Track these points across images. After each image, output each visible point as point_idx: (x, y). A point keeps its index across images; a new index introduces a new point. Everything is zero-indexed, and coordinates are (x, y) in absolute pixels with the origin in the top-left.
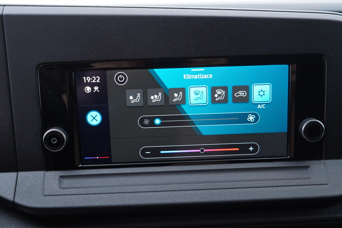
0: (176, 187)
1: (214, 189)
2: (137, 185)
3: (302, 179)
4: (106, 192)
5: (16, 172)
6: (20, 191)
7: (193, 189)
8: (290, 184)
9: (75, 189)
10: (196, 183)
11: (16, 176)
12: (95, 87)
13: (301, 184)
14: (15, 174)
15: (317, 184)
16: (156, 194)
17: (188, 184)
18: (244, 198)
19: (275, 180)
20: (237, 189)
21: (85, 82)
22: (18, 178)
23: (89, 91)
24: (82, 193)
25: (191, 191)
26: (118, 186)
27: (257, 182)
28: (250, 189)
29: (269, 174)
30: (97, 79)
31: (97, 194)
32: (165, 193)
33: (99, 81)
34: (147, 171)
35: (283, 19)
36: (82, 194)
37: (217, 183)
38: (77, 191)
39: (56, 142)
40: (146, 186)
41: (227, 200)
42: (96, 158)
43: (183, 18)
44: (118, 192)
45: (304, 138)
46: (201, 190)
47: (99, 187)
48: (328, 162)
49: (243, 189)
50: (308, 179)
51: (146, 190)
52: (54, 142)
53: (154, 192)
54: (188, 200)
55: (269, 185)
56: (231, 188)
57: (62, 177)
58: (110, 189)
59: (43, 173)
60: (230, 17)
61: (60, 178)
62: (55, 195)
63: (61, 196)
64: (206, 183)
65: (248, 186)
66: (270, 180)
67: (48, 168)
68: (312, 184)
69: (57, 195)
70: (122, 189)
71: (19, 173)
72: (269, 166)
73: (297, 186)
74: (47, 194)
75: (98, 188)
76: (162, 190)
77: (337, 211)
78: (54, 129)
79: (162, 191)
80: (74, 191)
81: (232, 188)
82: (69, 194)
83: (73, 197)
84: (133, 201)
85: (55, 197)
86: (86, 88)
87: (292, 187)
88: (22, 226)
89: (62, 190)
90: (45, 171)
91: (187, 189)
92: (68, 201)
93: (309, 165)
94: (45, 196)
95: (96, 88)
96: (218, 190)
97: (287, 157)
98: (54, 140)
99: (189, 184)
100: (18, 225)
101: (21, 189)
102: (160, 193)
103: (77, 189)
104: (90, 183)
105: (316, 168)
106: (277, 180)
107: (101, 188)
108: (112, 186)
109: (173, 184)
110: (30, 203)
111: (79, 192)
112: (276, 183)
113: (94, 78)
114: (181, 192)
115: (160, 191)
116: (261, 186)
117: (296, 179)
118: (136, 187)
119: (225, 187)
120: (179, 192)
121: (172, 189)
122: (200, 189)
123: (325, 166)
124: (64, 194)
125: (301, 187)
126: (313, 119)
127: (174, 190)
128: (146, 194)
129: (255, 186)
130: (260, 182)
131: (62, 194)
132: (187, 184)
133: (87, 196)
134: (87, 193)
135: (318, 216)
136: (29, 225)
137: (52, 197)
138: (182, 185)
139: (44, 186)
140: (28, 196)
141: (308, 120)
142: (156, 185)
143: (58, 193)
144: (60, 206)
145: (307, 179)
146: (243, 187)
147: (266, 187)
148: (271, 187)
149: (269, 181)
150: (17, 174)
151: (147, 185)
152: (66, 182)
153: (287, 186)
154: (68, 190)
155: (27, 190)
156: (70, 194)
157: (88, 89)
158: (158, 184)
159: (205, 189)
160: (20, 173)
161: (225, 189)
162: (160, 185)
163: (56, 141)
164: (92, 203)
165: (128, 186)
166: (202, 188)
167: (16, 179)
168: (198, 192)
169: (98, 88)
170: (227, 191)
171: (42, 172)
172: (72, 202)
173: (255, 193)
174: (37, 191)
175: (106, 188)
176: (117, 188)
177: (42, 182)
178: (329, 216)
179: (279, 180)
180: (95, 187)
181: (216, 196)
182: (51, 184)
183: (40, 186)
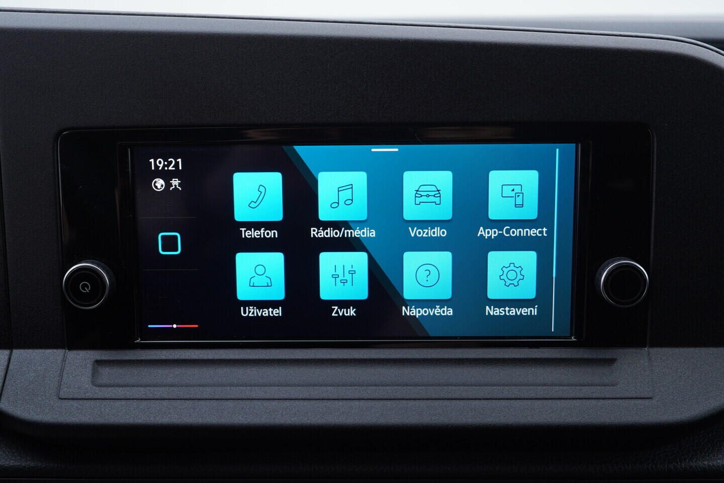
0: (331, 392)
1: (410, 399)
2: (251, 386)
3: (599, 385)
4: (185, 397)
5: (9, 349)
6: (13, 388)
7: (367, 396)
8: (572, 396)
9: (124, 388)
10: (373, 386)
11: (7, 357)
12: (173, 179)
13: (594, 396)
14: (7, 352)
15: (630, 396)
16: (288, 405)
17: (356, 387)
18: (470, 420)
19: (540, 385)
20: (458, 402)
21: (153, 168)
22: (11, 361)
24: (137, 396)
25: (362, 403)
26: (211, 386)
27: (502, 388)
28: (485, 402)
29: (530, 372)
31: (167, 399)
32: (306, 403)
34: (273, 358)
35: (564, 49)
36: (136, 399)
37: (418, 387)
38: (128, 393)
39: (89, 289)
40: (269, 387)
41: (435, 422)
42: (171, 326)
43: (356, 42)
44: (211, 397)
45: (605, 299)
46: (381, 399)
47: (173, 386)
48: (654, 351)
49: (470, 402)
50: (613, 385)
51: (268, 396)
52: (85, 290)
53: (284, 399)
54: (352, 420)
55: (526, 396)
56: (445, 399)
57: (98, 362)
58: (195, 390)
59: (62, 354)
60: (454, 41)
61: (95, 364)
62: (82, 399)
63: (93, 402)
64: (393, 385)
65: (481, 395)
66: (530, 385)
67: (73, 344)
68: (618, 396)
69: (85, 399)
70: (219, 392)
71: (14, 351)
72: (529, 357)
73: (585, 399)
74: (65, 397)
75: (171, 388)
76: (300, 398)
77: (673, 456)
78: (86, 262)
79: (302, 399)
80: (120, 392)
81: (448, 399)
82: (110, 398)
83: (118, 403)
84: (240, 416)
85: (81, 402)
86: (155, 182)
87: (575, 401)
88: (13, 460)
89: (97, 388)
90: (67, 348)
91: (353, 398)
92: (108, 411)
93: (615, 357)
94: (62, 399)
95: (175, 182)
96: (417, 403)
97: (571, 339)
98: (84, 286)
99: (359, 388)
100: (6, 458)
101: (14, 384)
102: (297, 402)
103: (129, 388)
104: (155, 377)
105: (629, 363)
106: (545, 385)
107: (175, 389)
108: (199, 386)
109: (326, 385)
110: (29, 414)
111: (131, 394)
112: (541, 392)
113: (171, 162)
114: (341, 403)
115: (297, 399)
116: (509, 396)
117: (585, 386)
118: (248, 388)
119: (433, 396)
120: (336, 402)
121: (325, 395)
122: (381, 397)
123: (650, 359)
124: (99, 397)
125: (594, 402)
126: (625, 260)
127: (327, 397)
128: (266, 403)
129: (495, 397)
130: (507, 388)
131: (96, 396)
132: (355, 386)
133: (145, 402)
134: (148, 398)
135: (630, 465)
136: (28, 458)
137: (75, 404)
138: (344, 387)
139: (61, 379)
140: (27, 398)
141: (613, 262)
142: (289, 385)
143: (89, 395)
144: (89, 421)
145: (609, 386)
146: (471, 397)
147: (519, 399)
148: (531, 399)
149: (527, 388)
150: (11, 354)
151: (271, 386)
152: (107, 373)
153: (564, 399)
154: (110, 389)
155: (27, 386)
156: (112, 397)
157: (160, 183)
158: (294, 385)
159: (390, 399)
160: (17, 353)
161: (432, 399)
162: (299, 386)
163: (88, 289)
164: (154, 417)
165: (231, 385)
166: (385, 397)
167: (6, 364)
168: (375, 405)
169: (180, 182)
170: (436, 404)
171: (61, 350)
172: (114, 415)
173: (495, 410)
174: (47, 388)
175: (187, 388)
176: (209, 389)
177: (59, 372)
178: (654, 466)
179: (548, 386)
180: (165, 386)
181: (413, 413)
182: (77, 375)
183: (54, 378)
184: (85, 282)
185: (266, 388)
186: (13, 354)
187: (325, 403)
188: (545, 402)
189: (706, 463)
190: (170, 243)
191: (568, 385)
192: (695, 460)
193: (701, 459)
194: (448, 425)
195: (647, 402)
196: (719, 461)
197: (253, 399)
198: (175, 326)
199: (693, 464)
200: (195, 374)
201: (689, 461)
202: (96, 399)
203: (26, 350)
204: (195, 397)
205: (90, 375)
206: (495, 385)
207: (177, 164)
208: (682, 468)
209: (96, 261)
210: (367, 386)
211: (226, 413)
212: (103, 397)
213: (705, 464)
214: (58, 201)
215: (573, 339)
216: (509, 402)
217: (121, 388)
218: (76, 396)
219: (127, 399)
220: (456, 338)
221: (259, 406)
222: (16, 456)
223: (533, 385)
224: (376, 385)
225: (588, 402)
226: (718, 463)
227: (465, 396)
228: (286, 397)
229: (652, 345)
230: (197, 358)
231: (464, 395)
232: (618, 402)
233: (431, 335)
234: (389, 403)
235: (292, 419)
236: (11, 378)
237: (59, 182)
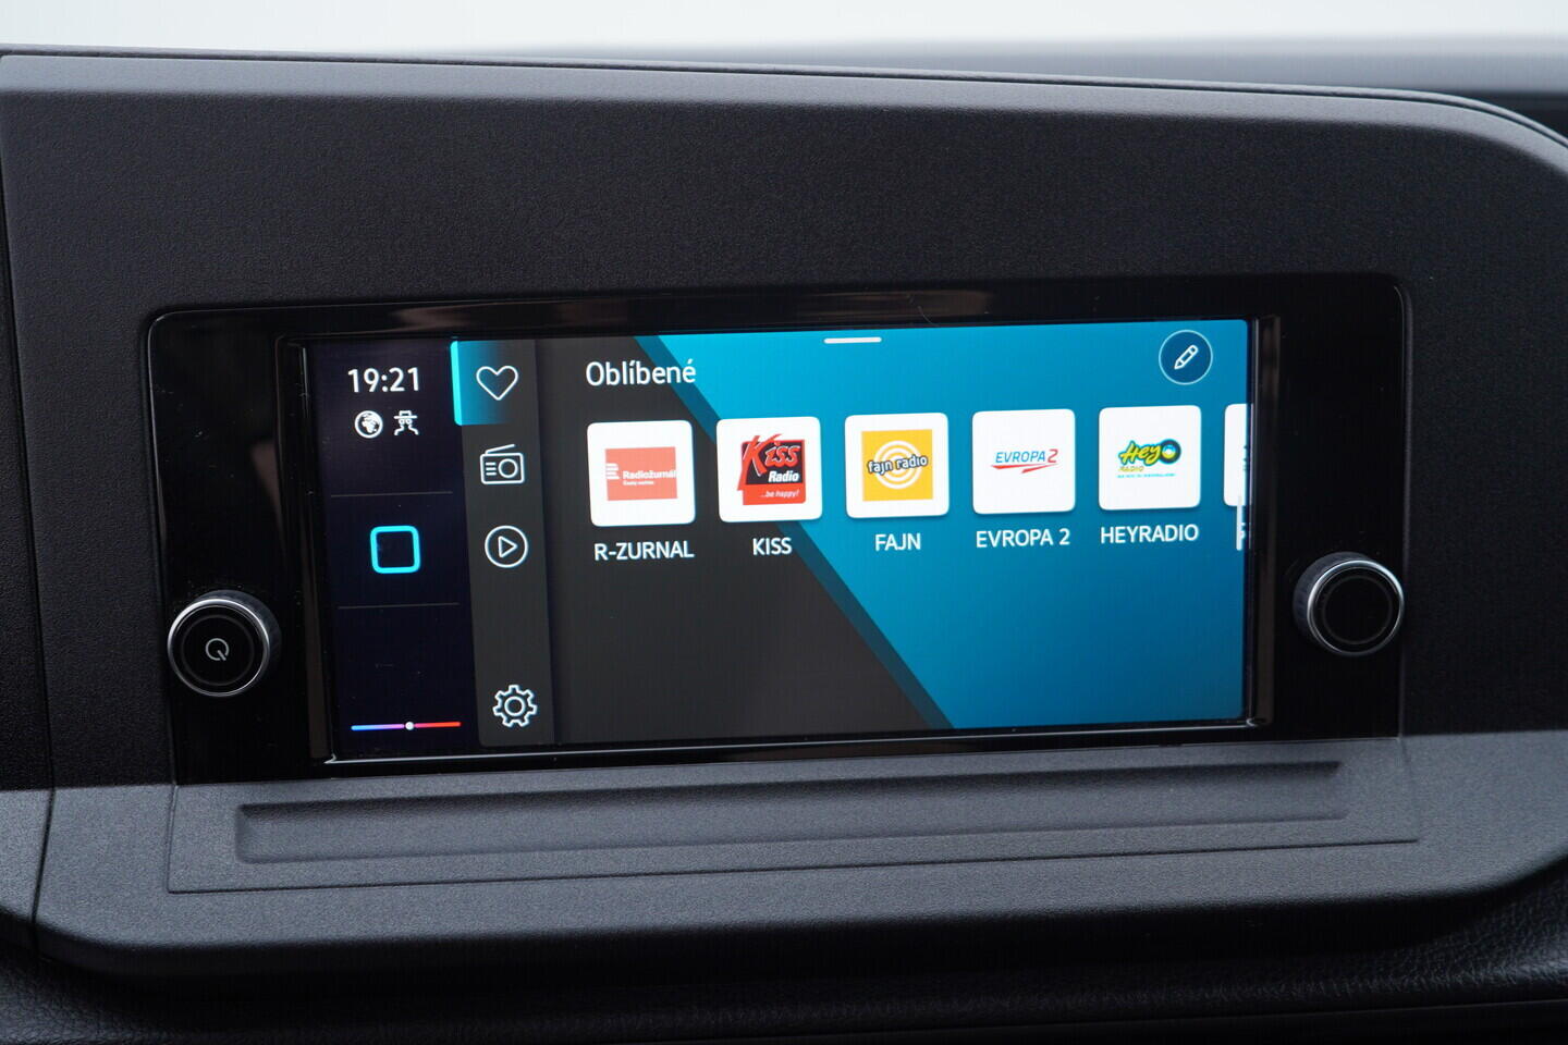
0: (756, 854)
1: (924, 863)
2: (585, 847)
3: (1309, 819)
4: (445, 878)
5: (47, 788)
6: (64, 873)
7: (833, 860)
8: (1255, 842)
9: (310, 863)
10: (843, 838)
11: (43, 808)
12: (401, 412)
13: (1301, 840)
14: (41, 796)
15: (1373, 839)
16: (668, 885)
17: (808, 842)
18: (1051, 902)
19: (1187, 823)
20: (1022, 864)
21: (356, 390)
22: (54, 814)
23: (374, 432)
24: (341, 880)
25: (824, 874)
26: (499, 852)
27: (1112, 831)
28: (1081, 862)
29: (1165, 797)
31: (405, 884)
32: (705, 879)
34: (627, 787)
35: (1223, 124)
36: (338, 886)
37: (938, 837)
38: (319, 874)
39: (227, 654)
40: (624, 850)
41: (979, 909)
42: (400, 726)
43: (789, 115)
44: (500, 874)
45: (1314, 639)
46: (863, 866)
47: (415, 855)
48: (1416, 743)
49: (1049, 863)
50: (1336, 817)
51: (623, 868)
52: (218, 656)
53: (657, 874)
54: (806, 912)
55: (1163, 846)
57: (249, 810)
58: (464, 861)
59: (166, 795)
60: (995, 111)
61: (242, 813)
62: (221, 891)
63: (244, 896)
64: (886, 835)
65: (1071, 848)
66: (1169, 824)
67: (189, 774)
68: (1350, 839)
69: (227, 891)
70: (516, 864)
71: (59, 792)
72: (1163, 765)
73: (1283, 847)
74: (183, 888)
75: (413, 860)
76: (692, 869)
77: (1460, 958)
78: (219, 596)
79: (696, 872)
80: (302, 872)
81: (1004, 860)
82: (281, 886)
83: (299, 897)
84: (567, 914)
85: (217, 897)
86: (362, 419)
87: (1262, 854)
88: (68, 1028)
89: (251, 866)
90: (174, 783)
91: (804, 865)
92: (279, 914)
93: (1336, 758)
94: (173, 892)
95: (406, 418)
96: (939, 869)
97: (1245, 723)
98: (215, 647)
99: (815, 843)
101: (65, 865)
102: (686, 878)
103: (320, 864)
104: (375, 836)
105: (1366, 770)
106: (1198, 822)
107: (423, 861)
108: (474, 852)
109: (743, 841)
110: (106, 928)
111: (327, 875)
112: (1193, 836)
113: (396, 375)
114: (779, 877)
115: (686, 873)
116: (1129, 849)
117: (1282, 820)
118: (579, 853)
119: (972, 854)
120: (769, 875)
121: (739, 863)
122: (863, 861)
123: (1407, 761)
124: (258, 885)
125: (1302, 853)
126: (1355, 558)
127: (749, 866)
128: (620, 884)
129: (1099, 850)
130: (1123, 831)
131: (250, 884)
132: (805, 839)
133: (361, 892)
134: (363, 883)
135: (1375, 981)
136: (102, 1024)
137: (206, 901)
138: (782, 843)
139: (170, 850)
140: (98, 893)
141: (1331, 563)
142: (665, 844)
143: (231, 882)
144: (241, 939)
145: (1329, 819)
146: (1049, 853)
147: (1149, 853)
148: (1171, 853)
149: (1163, 828)
150: (51, 800)
151: (627, 846)
152: (269, 835)
153: (1240, 849)
154: (278, 866)
155: (95, 868)
156: (286, 885)
157: (370, 422)
158: (673, 844)
159: (882, 865)
160: (64, 795)
161: (969, 861)
162: (686, 844)
163: (224, 652)
164: (382, 924)
165: (542, 848)
166: (872, 861)
167: (42, 821)
168: (851, 877)
169: (415, 417)
170: (978, 871)
171: (163, 787)
172: (293, 923)
173: (1102, 880)
174: (140, 871)
175: (448, 859)
176: (494, 858)
177: (162, 835)
178: (1423, 980)
179: (1205, 823)
180: (398, 855)
181: (933, 892)
182: (204, 840)
183: (153, 849)
184: (223, 641)
185: (617, 852)
186: (57, 799)
187: (745, 878)
188: (1202, 858)
189: (1527, 968)
190: (396, 550)
192: (1504, 963)
193: (1516, 961)
194: (1007, 915)
195: (1407, 849)
196: (1552, 964)
197: (591, 877)
198: (410, 726)
199: (1502, 972)
200: (460, 827)
201: (1492, 968)
202: (250, 890)
203: (85, 790)
204: (465, 877)
205: (232, 837)
206: (1097, 827)
207: (408, 379)
208: (1480, 981)
209: (241, 595)
210: (831, 838)
211: (536, 908)
212: (265, 885)
213: (1525, 972)
214: (149, 462)
215: (1249, 722)
216: (1128, 859)
217: (303, 864)
218: (206, 885)
219: (319, 887)
220: (1008, 730)
221: (606, 891)
222: (74, 1020)
223: (1174, 823)
224: (849, 836)
225: (1289, 853)
226: (1552, 968)
227: (1035, 852)
228: (662, 869)
229: (1415, 729)
230: (463, 792)
231: (1034, 850)
232: (1349, 851)
233: (957, 725)
234: (880, 872)
235: (679, 915)
236: (58, 851)
237: (151, 423)
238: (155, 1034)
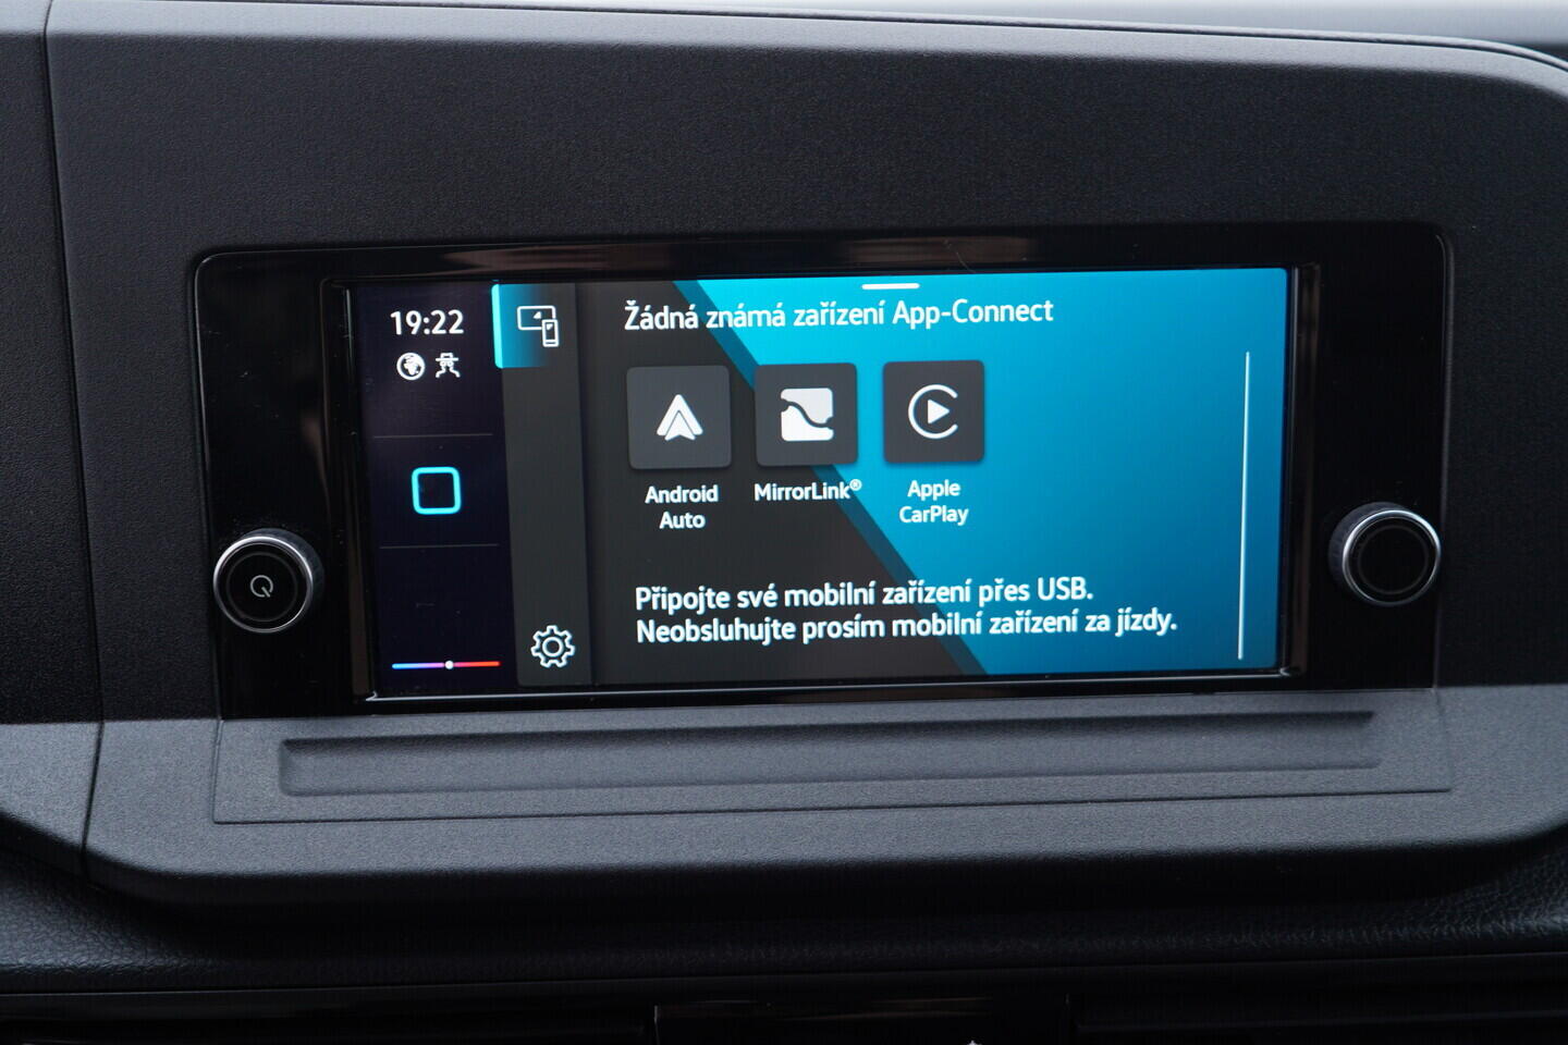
0: (788, 794)
1: (955, 805)
2: (621, 786)
3: (1341, 767)
4: (483, 813)
5: (96, 721)
6: (113, 802)
7: (866, 801)
8: (1287, 789)
9: (351, 797)
10: (874, 779)
11: (93, 739)
12: (443, 355)
13: (1332, 788)
14: (92, 728)
15: (1405, 788)
16: (703, 823)
17: (842, 783)
18: (1082, 845)
19: (1219, 770)
20: (1053, 808)
21: (399, 332)
22: (104, 746)
23: (416, 374)
24: (382, 814)
25: (856, 814)
26: (537, 788)
27: (1143, 776)
28: (1112, 807)
29: (1197, 744)
30: (451, 321)
31: (445, 818)
32: (739, 819)
33: (459, 328)
34: (662, 727)
35: (1265, 70)
36: (379, 819)
37: (969, 780)
38: (361, 807)
39: (271, 591)
40: (659, 788)
41: (1009, 850)
42: (440, 665)
43: (830, 59)
44: (537, 810)
45: (1349, 588)
46: (895, 807)
47: (455, 790)
48: (1450, 693)
49: (1080, 807)
50: (1370, 766)
51: (658, 806)
52: (262, 593)
53: (691, 812)
54: (838, 851)
55: (1193, 792)
56: (1028, 803)
57: (292, 745)
58: (503, 797)
59: (211, 730)
60: (1036, 56)
61: (285, 748)
62: (264, 822)
63: (287, 828)
64: (918, 777)
65: (1102, 793)
66: (1200, 771)
67: (233, 709)
68: (1382, 788)
69: (271, 822)
70: (552, 801)
71: (108, 725)
73: (1315, 795)
74: (228, 819)
75: (452, 796)
76: (726, 808)
77: (1491, 908)
78: (264, 534)
79: (729, 811)
80: (344, 806)
81: (1034, 804)
82: (323, 818)
83: (341, 829)
84: (603, 850)
85: (261, 828)
86: (404, 361)
87: (1293, 801)
88: (117, 954)
89: (294, 799)
90: (220, 717)
91: (836, 805)
92: (321, 846)
93: (1370, 708)
94: (218, 823)
95: (447, 361)
96: (971, 811)
97: (1278, 673)
98: (260, 584)
99: (847, 784)
100: (101, 950)
101: (115, 795)
102: (721, 817)
103: (362, 798)
104: (415, 771)
105: (1399, 721)
106: (1230, 769)
107: (460, 796)
108: (511, 788)
109: (777, 781)
110: (153, 856)
111: (368, 809)
112: (1223, 783)
113: (438, 318)
114: (811, 817)
115: (720, 811)
116: (1158, 794)
117: (1314, 768)
118: (615, 790)
119: (1004, 798)
120: (802, 814)
121: (774, 802)
122: (894, 802)
123: (1442, 712)
124: (301, 818)
125: (1332, 801)
126: (1392, 508)
127: (781, 806)
128: (655, 821)
129: (1131, 795)
130: (1154, 777)
131: (293, 816)
132: (838, 780)
133: (400, 826)
134: (404, 816)
135: (1405, 929)
136: (149, 950)
137: (248, 831)
138: (816, 785)
139: (215, 782)
140: (145, 823)
141: (1368, 512)
142: (699, 783)
143: (276, 814)
144: (284, 869)
145: (1361, 768)
146: (1079, 797)
147: (1181, 799)
148: (1202, 798)
149: (1194, 775)
150: (100, 733)
151: (662, 784)
152: (311, 767)
153: (1271, 796)
154: (320, 799)
155: (143, 799)
156: (328, 817)
157: (414, 363)
158: (710, 782)
159: (915, 806)
160: (112, 728)
161: (1001, 804)
162: (720, 783)
163: (268, 589)
164: (421, 856)
165: (578, 785)
166: (903, 802)
167: (92, 752)
168: (883, 818)
169: (457, 359)
170: (1009, 814)
171: (209, 721)
172: (335, 854)
173: (1133, 824)
174: (186, 801)
175: (486, 795)
176: (529, 794)
177: (207, 768)
178: (1453, 930)
179: (1237, 770)
180: (438, 790)
181: (964, 834)
182: (248, 772)
183: (198, 781)
184: (268, 578)
185: (653, 790)
186: (106, 731)
187: (778, 816)
188: (1233, 804)
189: (1558, 919)
191: (1281, 768)
192: (1535, 914)
193: (1547, 911)
194: (1037, 856)
195: (1440, 799)
197: (627, 814)
198: (449, 665)
199: (1533, 923)
200: (498, 764)
201: (1523, 918)
202: (293, 822)
203: (133, 723)
204: (502, 813)
205: (275, 771)
206: (1128, 772)
208: (1510, 931)
209: (284, 532)
210: (864, 780)
211: (572, 843)
212: (307, 817)
213: (1555, 922)
214: (196, 403)
215: (1282, 671)
216: (1159, 805)
217: (345, 798)
218: (251, 817)
219: (360, 820)
221: (642, 828)
222: (122, 947)
223: (1206, 770)
224: (882, 778)
225: (1321, 802)
228: (696, 807)
229: (1447, 682)
230: (501, 731)
231: (1066, 795)
232: (1381, 800)
233: (990, 671)
234: (912, 813)
235: (713, 851)
236: (107, 781)
237: (197, 363)
238: (201, 961)
